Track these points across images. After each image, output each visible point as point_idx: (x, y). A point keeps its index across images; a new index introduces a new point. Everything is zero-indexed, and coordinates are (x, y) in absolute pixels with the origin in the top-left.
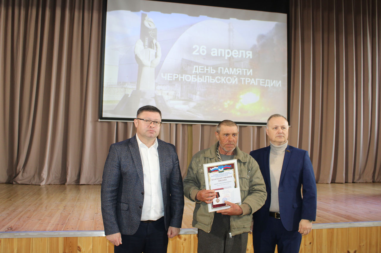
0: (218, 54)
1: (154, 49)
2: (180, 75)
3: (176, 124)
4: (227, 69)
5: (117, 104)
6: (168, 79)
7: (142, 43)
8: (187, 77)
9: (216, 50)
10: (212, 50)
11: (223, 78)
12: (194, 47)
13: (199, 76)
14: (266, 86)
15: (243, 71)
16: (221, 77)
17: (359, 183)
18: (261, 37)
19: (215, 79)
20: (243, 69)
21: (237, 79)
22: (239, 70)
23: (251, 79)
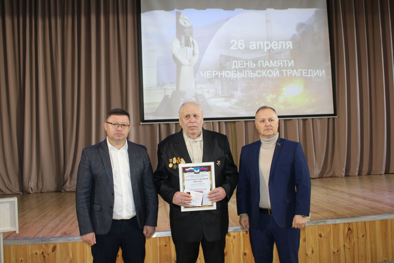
0: (257, 48)
1: (191, 47)
2: (219, 72)
3: (219, 123)
4: (267, 61)
5: (157, 106)
6: (208, 77)
7: (178, 42)
8: (227, 73)
9: (254, 43)
10: (251, 43)
11: (264, 71)
12: (231, 42)
13: (239, 71)
14: (309, 77)
15: (284, 63)
16: (262, 71)
18: (301, 26)
19: (255, 73)
20: (284, 61)
21: (278, 71)
22: (280, 62)
23: (293, 70)
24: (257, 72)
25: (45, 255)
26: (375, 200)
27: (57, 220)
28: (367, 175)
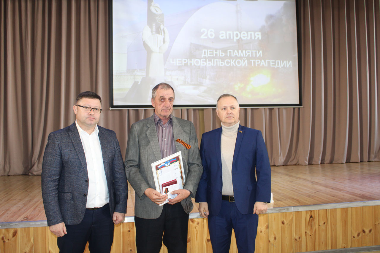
0: (226, 37)
1: (161, 35)
2: (189, 60)
3: (187, 110)
4: (236, 51)
5: (127, 92)
6: (178, 65)
7: (150, 29)
8: (196, 61)
9: (224, 32)
10: (221, 32)
11: (233, 61)
12: (202, 31)
13: (208, 60)
14: (276, 67)
15: (252, 53)
16: (230, 60)
17: (375, 161)
18: (270, 17)
19: (224, 62)
20: (252, 51)
21: (246, 61)
22: (248, 52)
23: (261, 60)
24: (226, 61)
25: (5, 240)
26: (336, 188)
27: (20, 204)
28: (329, 164)
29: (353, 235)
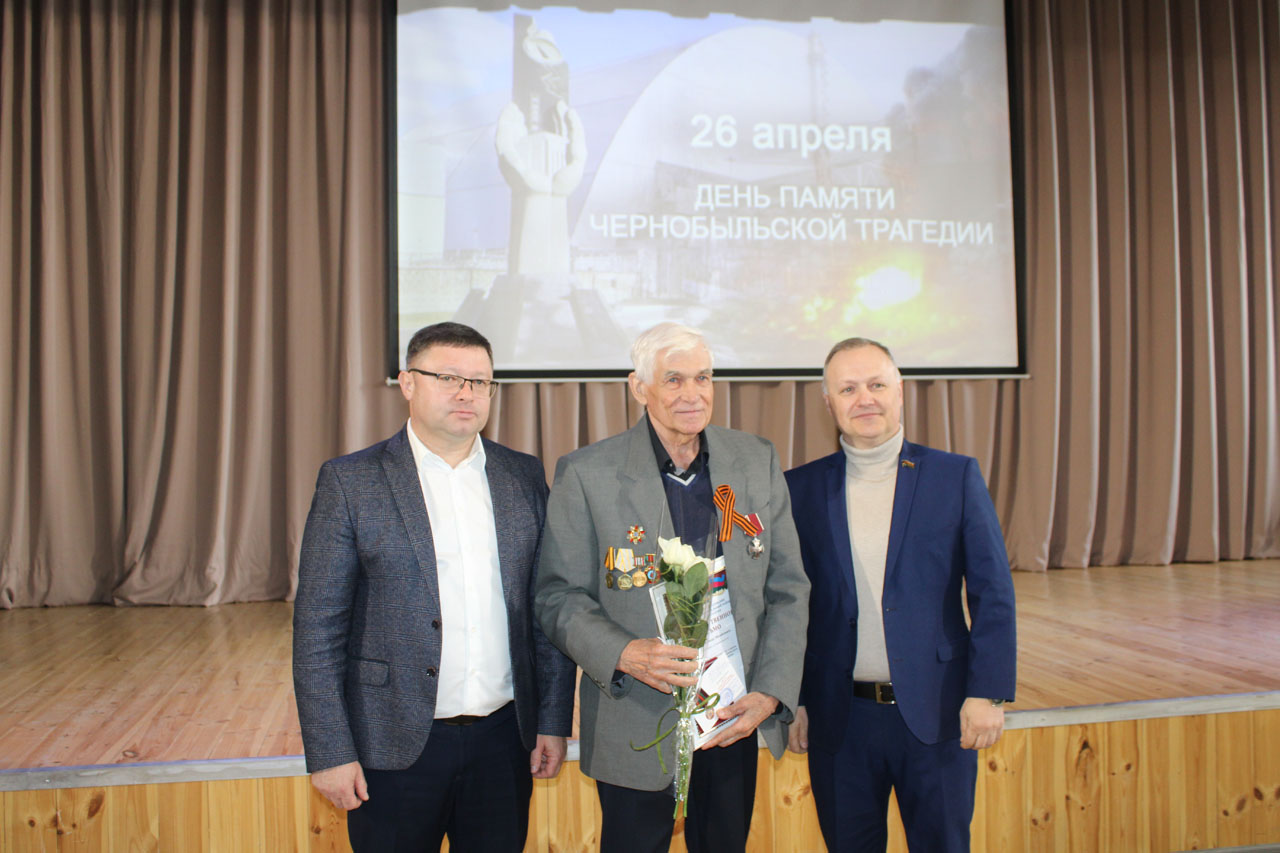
0: (776, 142)
1: (560, 133)
2: (652, 218)
4: (807, 190)
6: (614, 235)
7: (520, 116)
8: (676, 224)
9: (768, 127)
10: (757, 128)
11: (797, 223)
12: (694, 121)
13: (717, 219)
14: (942, 245)
15: (862, 196)
16: (790, 221)
18: (920, 77)
19: (769, 227)
20: (862, 190)
21: (842, 224)
22: (850, 194)
23: (891, 221)
24: (774, 222)
25: (63, 826)
26: (1157, 649)
27: (103, 705)
28: (1117, 565)
29: (1223, 807)
